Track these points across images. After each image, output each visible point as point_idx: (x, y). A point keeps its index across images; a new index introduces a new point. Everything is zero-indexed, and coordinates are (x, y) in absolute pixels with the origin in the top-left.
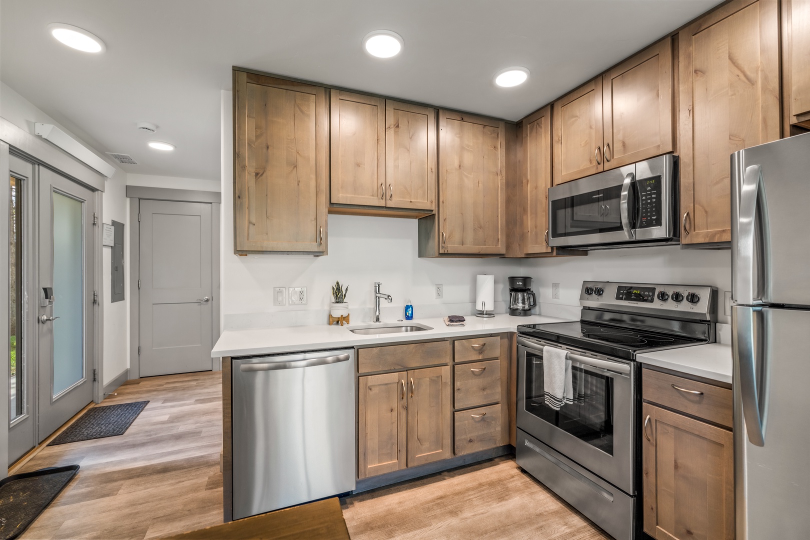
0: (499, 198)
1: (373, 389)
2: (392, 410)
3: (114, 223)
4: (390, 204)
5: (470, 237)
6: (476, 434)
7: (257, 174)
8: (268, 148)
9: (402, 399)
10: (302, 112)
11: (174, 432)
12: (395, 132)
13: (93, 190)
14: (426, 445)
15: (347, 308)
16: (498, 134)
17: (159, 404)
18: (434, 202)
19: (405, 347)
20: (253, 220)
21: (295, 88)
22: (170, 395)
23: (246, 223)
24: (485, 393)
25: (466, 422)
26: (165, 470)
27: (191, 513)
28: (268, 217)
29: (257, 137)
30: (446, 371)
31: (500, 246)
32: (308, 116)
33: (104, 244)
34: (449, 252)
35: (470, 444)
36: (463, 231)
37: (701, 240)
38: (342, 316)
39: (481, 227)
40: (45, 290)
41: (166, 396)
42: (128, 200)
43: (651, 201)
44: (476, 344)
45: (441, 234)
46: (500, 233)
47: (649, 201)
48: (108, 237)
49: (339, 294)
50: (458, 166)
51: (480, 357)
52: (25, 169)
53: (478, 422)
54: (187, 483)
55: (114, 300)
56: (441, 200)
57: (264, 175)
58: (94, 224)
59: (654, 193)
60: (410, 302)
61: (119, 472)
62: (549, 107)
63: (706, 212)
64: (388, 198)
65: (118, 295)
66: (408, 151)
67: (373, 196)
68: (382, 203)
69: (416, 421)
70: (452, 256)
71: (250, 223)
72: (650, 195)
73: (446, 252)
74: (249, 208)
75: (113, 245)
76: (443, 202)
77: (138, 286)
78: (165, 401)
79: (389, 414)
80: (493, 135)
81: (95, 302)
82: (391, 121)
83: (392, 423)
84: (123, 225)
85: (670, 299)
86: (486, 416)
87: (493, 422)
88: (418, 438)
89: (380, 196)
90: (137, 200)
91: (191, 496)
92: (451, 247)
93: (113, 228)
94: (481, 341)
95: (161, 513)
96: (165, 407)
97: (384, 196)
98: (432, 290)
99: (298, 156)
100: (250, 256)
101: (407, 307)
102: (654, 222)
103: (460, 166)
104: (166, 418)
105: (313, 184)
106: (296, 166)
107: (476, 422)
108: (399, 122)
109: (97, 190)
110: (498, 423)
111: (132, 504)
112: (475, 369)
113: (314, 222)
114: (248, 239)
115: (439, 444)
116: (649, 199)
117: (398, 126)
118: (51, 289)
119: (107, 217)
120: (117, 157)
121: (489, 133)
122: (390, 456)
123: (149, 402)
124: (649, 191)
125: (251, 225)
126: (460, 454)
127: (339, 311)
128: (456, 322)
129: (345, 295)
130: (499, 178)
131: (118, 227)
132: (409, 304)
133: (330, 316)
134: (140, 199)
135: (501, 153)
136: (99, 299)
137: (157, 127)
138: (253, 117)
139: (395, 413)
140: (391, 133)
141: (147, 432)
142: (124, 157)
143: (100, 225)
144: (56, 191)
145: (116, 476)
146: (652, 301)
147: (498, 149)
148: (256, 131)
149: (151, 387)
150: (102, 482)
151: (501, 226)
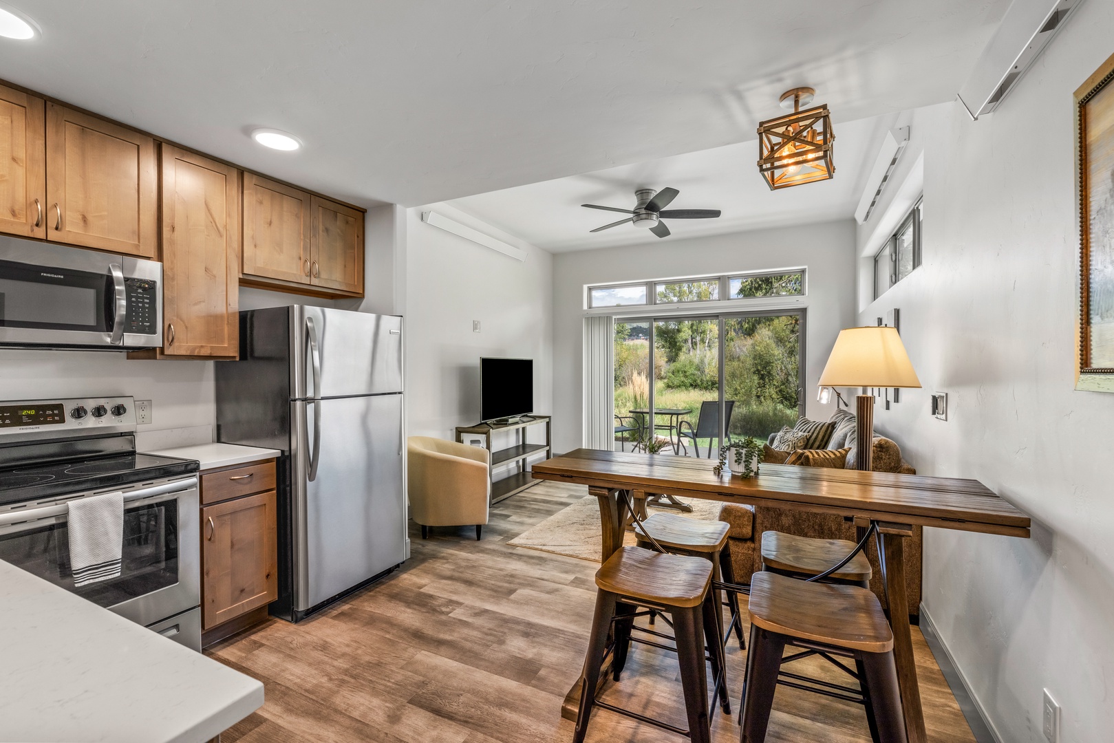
37: (183, 352)
43: (143, 305)
47: (140, 305)
59: (147, 298)
63: (186, 327)
72: (143, 298)
85: (89, 414)
102: (147, 329)
116: (140, 302)
124: (140, 293)
146: (62, 421)
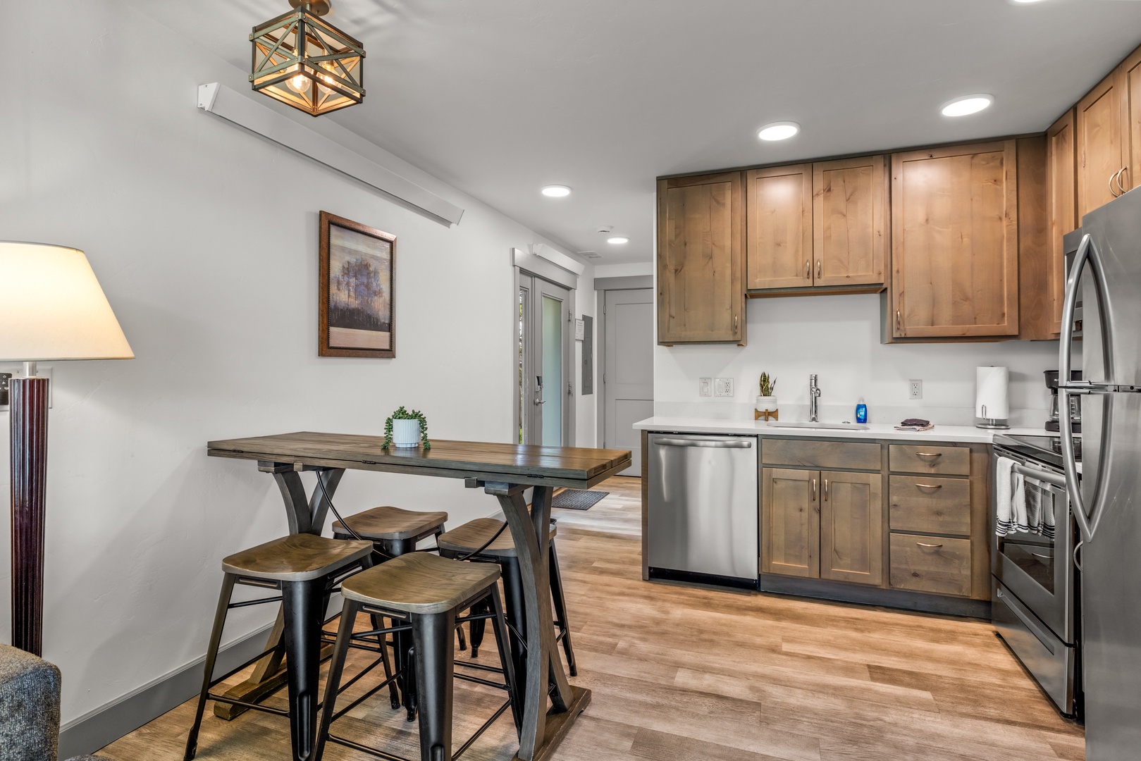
0: (1005, 254)
1: (778, 482)
2: (801, 510)
3: (585, 318)
4: (818, 283)
5: (946, 314)
6: (925, 568)
7: (676, 271)
8: (686, 244)
9: (814, 500)
10: (718, 202)
11: (624, 517)
12: (825, 198)
13: (568, 289)
14: (847, 561)
15: (775, 401)
16: (1002, 160)
17: (617, 497)
18: (883, 273)
19: (818, 444)
20: (673, 313)
21: (711, 181)
22: (628, 492)
23: (667, 316)
24: (941, 519)
25: (908, 549)
26: (612, 537)
27: (624, 563)
28: (685, 310)
29: (676, 236)
30: (875, 480)
31: (1006, 324)
32: (724, 205)
33: (576, 338)
34: (908, 335)
35: (914, 579)
36: (934, 307)
38: (767, 410)
39: (966, 299)
40: (538, 377)
41: (624, 492)
42: (596, 292)
44: (928, 453)
45: (894, 313)
46: (1006, 305)
48: (579, 333)
49: (765, 387)
50: (924, 221)
51: (933, 471)
52: (527, 281)
53: (929, 554)
54: (626, 548)
55: (584, 393)
56: (894, 269)
57: (682, 270)
58: (569, 320)
60: (863, 401)
61: (581, 530)
62: (1071, 113)
64: (816, 275)
65: (587, 389)
66: (844, 216)
67: (797, 276)
68: (809, 283)
69: (833, 529)
70: (915, 341)
71: (671, 316)
73: (903, 336)
74: (669, 303)
75: (583, 339)
76: (898, 271)
77: (603, 381)
78: (622, 495)
79: (798, 514)
80: (991, 164)
81: (569, 393)
82: (819, 185)
83: (802, 524)
84: (592, 318)
86: (942, 549)
87: (957, 561)
88: (835, 549)
89: (806, 275)
90: (603, 291)
91: (626, 554)
92: (910, 330)
93: (583, 322)
94: (936, 450)
95: (604, 557)
96: (621, 500)
97: (810, 274)
98: (904, 388)
99: (713, 246)
100: (676, 347)
101: (859, 407)
103: (927, 220)
104: (620, 507)
105: (728, 272)
106: (711, 258)
107: (923, 552)
108: (832, 185)
109: (571, 288)
110: (964, 564)
111: (587, 548)
112: (927, 484)
113: (729, 311)
114: (668, 331)
115: (864, 563)
117: (829, 190)
118: (541, 377)
119: (578, 315)
120: (586, 254)
121: (984, 163)
122: (798, 558)
123: (609, 493)
125: (671, 318)
126: (898, 587)
127: (766, 404)
128: (909, 425)
129: (772, 389)
130: (1005, 223)
131: (588, 321)
132: (862, 403)
133: (756, 410)
134: (605, 290)
135: (1007, 188)
136: (572, 390)
137: (612, 227)
138: (673, 219)
139: (805, 515)
140: (820, 201)
141: (604, 512)
142: (592, 254)
143: (573, 320)
144: (545, 296)
145: (579, 532)
147: (1002, 182)
148: (675, 231)
149: (613, 483)
150: (570, 533)
151: (1008, 295)
